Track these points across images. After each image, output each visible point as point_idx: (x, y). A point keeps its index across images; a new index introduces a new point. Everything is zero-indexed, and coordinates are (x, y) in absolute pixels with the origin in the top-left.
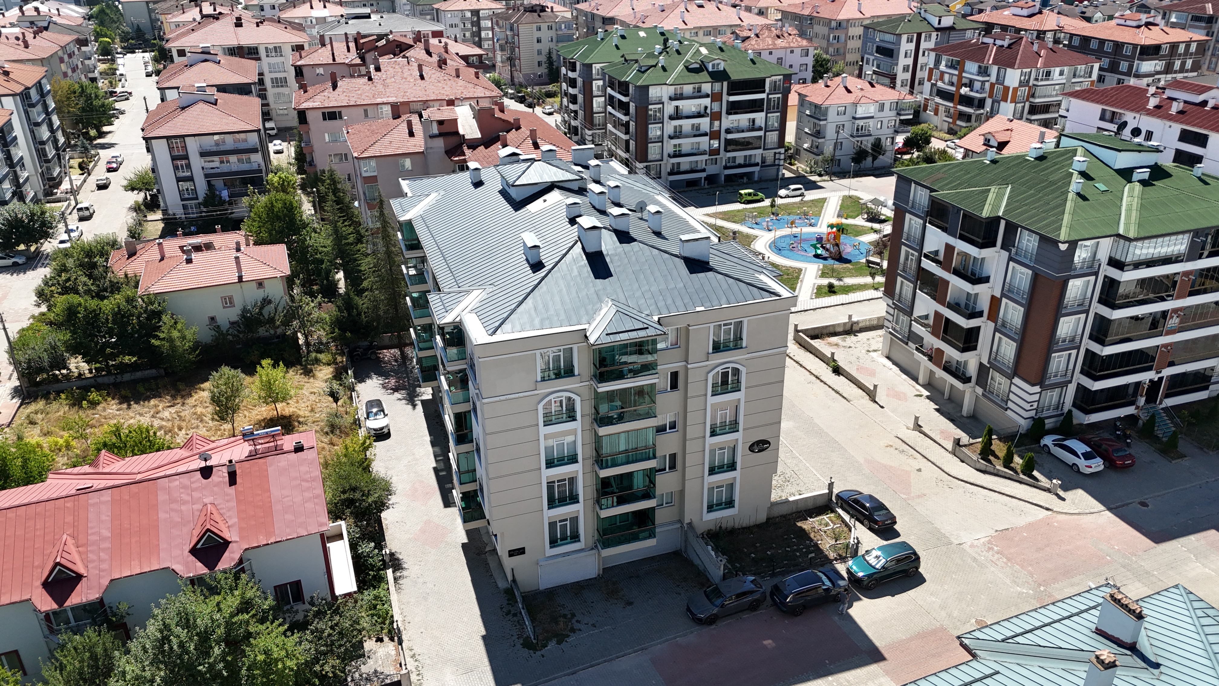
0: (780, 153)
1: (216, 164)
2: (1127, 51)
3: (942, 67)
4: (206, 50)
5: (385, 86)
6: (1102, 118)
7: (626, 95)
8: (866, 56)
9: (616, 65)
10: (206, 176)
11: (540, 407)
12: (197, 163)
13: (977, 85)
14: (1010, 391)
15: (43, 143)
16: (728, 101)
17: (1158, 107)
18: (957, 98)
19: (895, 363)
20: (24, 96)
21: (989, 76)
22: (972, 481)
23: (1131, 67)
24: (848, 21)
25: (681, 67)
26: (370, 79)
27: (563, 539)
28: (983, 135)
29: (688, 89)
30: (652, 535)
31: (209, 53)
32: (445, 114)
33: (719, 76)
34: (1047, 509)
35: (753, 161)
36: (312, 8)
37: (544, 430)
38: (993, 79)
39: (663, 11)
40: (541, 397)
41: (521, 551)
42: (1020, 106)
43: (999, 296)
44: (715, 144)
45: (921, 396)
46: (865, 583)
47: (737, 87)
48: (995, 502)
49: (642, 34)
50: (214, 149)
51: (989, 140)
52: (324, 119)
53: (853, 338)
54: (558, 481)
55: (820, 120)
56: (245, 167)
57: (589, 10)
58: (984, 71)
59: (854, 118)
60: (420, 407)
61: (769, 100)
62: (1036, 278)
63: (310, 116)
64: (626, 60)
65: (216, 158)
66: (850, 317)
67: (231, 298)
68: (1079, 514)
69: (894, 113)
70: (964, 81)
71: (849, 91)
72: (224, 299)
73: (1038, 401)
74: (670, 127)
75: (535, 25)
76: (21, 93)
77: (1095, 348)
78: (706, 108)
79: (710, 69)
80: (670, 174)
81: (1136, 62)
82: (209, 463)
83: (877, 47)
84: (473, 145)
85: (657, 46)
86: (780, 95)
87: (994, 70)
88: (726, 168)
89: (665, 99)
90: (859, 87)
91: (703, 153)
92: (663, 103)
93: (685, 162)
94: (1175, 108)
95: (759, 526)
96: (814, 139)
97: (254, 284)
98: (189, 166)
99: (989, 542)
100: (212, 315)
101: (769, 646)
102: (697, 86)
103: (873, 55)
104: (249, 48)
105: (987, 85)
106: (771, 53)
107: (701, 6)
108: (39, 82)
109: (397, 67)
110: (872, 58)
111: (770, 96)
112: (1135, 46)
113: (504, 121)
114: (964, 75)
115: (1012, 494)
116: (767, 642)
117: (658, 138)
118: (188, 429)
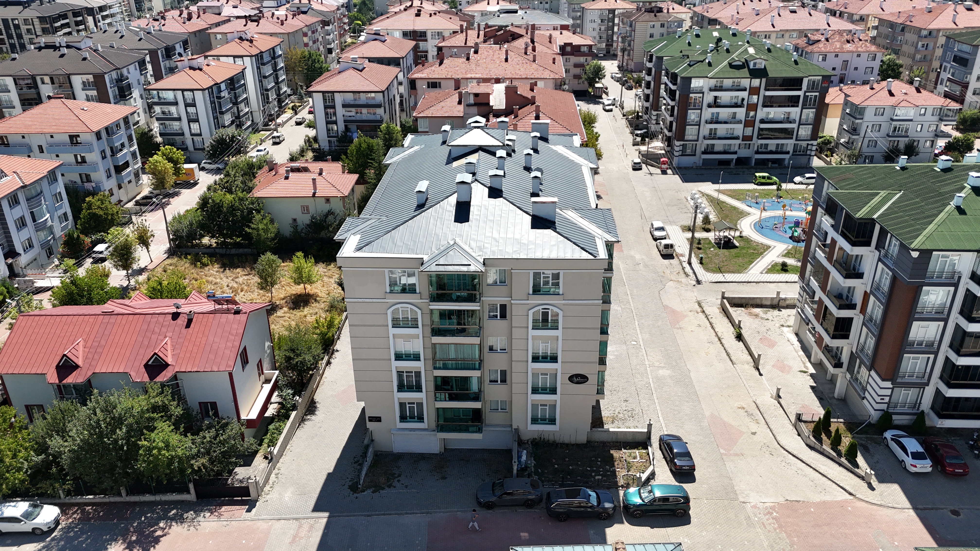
0: (812, 145)
1: (353, 114)
4: (377, 32)
8: (944, 64)
9: (675, 58)
10: (345, 121)
11: (389, 312)
12: (340, 111)
14: (868, 382)
15: (267, 90)
16: (764, 96)
19: (800, 341)
20: (259, 58)
22: (795, 453)
25: (726, 63)
26: (468, 59)
27: (412, 417)
29: (727, 83)
30: (480, 431)
31: (379, 34)
32: (482, 89)
33: (758, 73)
34: (850, 494)
35: (784, 149)
36: (488, 4)
37: (393, 331)
40: (391, 304)
41: (378, 419)
43: (868, 291)
44: (749, 131)
45: (805, 372)
47: (776, 84)
48: (805, 476)
49: (716, 34)
50: (352, 103)
52: (428, 87)
53: (776, 312)
54: (407, 372)
55: (856, 119)
56: (372, 117)
59: (892, 120)
61: (806, 97)
62: (894, 280)
63: (418, 84)
64: (684, 55)
65: (353, 110)
66: (778, 293)
67: (307, 207)
68: (880, 505)
71: (892, 95)
72: (303, 207)
73: (890, 396)
74: (707, 113)
75: (650, 23)
76: (257, 55)
77: (953, 356)
78: (743, 100)
79: (751, 67)
80: (704, 153)
83: (956, 56)
84: (498, 113)
85: (711, 45)
86: (817, 94)
88: (757, 152)
89: (706, 90)
90: (904, 91)
91: (737, 138)
92: (703, 93)
93: (719, 145)
95: (578, 446)
96: (851, 136)
97: (323, 199)
98: (335, 114)
99: (773, 508)
100: (294, 217)
101: (523, 538)
102: (736, 80)
103: (949, 63)
104: (421, 32)
106: (837, 56)
107: (794, 12)
108: (273, 49)
109: (491, 51)
110: (949, 66)
111: (807, 94)
113: (524, 97)
115: (825, 473)
116: (524, 534)
117: (697, 122)
118: (246, 291)
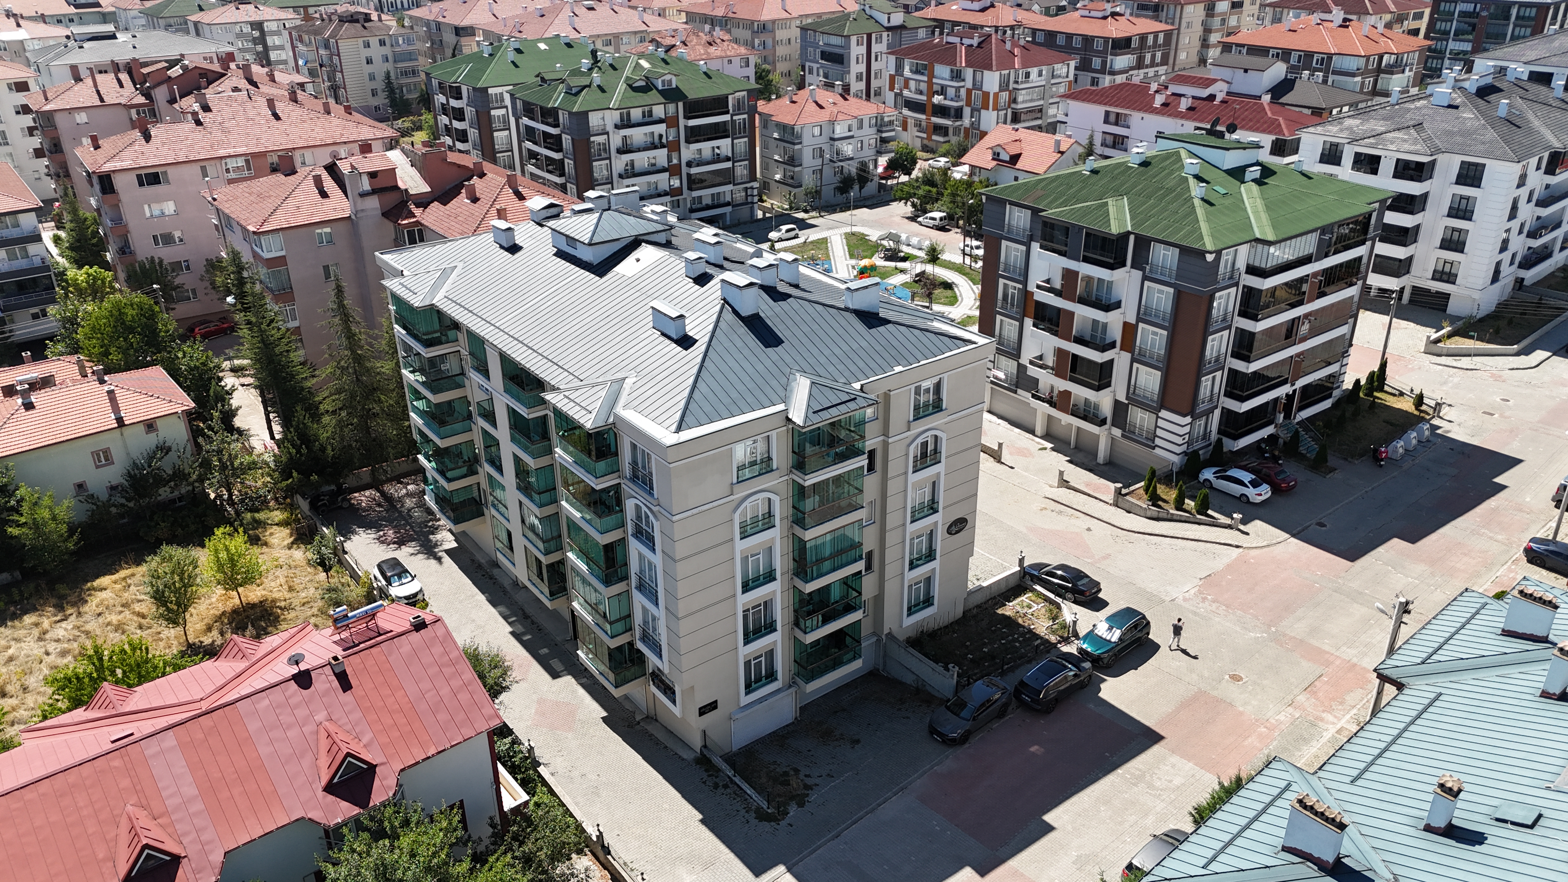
0: (752, 188)
2: (1098, 45)
3: (907, 72)
5: (226, 131)
6: (1106, 121)
7: (556, 126)
8: (807, 64)
9: (529, 87)
11: (737, 514)
13: (951, 92)
14: (1156, 426)
16: (686, 127)
17: (1165, 105)
18: (929, 109)
19: (1000, 417)
21: (964, 80)
22: (1149, 531)
23: (1104, 63)
24: (774, 22)
25: (622, 86)
26: (198, 123)
27: (759, 680)
28: (991, 148)
29: (636, 114)
30: (856, 655)
32: (379, 163)
33: (672, 95)
34: (1237, 547)
35: (722, 200)
37: (741, 545)
38: (969, 84)
39: (542, 16)
41: (713, 706)
42: (1002, 113)
43: (1133, 321)
44: (676, 181)
45: (1045, 449)
46: (1106, 661)
47: (695, 108)
48: (1184, 549)
49: (542, 46)
51: (998, 154)
52: (141, 184)
54: (754, 608)
55: (794, 144)
56: (20, 264)
57: (432, 18)
58: (957, 76)
59: (832, 139)
60: (447, 559)
61: (733, 122)
62: (1179, 295)
63: (118, 182)
64: (543, 80)
67: (106, 452)
69: (873, 130)
70: (936, 88)
71: (821, 107)
72: (96, 454)
73: (1189, 433)
74: (620, 163)
75: (361, 41)
77: (1239, 365)
78: (661, 136)
79: (660, 88)
81: (1109, 57)
82: (303, 666)
83: (822, 52)
84: (423, 202)
85: (584, 61)
86: (745, 116)
87: (969, 73)
88: (692, 210)
89: (610, 128)
90: (831, 100)
91: (663, 194)
92: (607, 133)
94: (1184, 104)
95: (958, 623)
96: (787, 168)
97: (142, 428)
99: (1200, 593)
100: (79, 480)
101: (1038, 753)
102: (647, 109)
103: (817, 62)
105: (963, 92)
107: (591, 9)
109: (235, 104)
110: (815, 66)
111: (735, 118)
112: (1106, 39)
113: (459, 166)
114: (934, 80)
115: (1196, 538)
116: (1034, 749)
117: (607, 179)
